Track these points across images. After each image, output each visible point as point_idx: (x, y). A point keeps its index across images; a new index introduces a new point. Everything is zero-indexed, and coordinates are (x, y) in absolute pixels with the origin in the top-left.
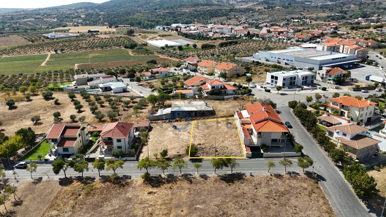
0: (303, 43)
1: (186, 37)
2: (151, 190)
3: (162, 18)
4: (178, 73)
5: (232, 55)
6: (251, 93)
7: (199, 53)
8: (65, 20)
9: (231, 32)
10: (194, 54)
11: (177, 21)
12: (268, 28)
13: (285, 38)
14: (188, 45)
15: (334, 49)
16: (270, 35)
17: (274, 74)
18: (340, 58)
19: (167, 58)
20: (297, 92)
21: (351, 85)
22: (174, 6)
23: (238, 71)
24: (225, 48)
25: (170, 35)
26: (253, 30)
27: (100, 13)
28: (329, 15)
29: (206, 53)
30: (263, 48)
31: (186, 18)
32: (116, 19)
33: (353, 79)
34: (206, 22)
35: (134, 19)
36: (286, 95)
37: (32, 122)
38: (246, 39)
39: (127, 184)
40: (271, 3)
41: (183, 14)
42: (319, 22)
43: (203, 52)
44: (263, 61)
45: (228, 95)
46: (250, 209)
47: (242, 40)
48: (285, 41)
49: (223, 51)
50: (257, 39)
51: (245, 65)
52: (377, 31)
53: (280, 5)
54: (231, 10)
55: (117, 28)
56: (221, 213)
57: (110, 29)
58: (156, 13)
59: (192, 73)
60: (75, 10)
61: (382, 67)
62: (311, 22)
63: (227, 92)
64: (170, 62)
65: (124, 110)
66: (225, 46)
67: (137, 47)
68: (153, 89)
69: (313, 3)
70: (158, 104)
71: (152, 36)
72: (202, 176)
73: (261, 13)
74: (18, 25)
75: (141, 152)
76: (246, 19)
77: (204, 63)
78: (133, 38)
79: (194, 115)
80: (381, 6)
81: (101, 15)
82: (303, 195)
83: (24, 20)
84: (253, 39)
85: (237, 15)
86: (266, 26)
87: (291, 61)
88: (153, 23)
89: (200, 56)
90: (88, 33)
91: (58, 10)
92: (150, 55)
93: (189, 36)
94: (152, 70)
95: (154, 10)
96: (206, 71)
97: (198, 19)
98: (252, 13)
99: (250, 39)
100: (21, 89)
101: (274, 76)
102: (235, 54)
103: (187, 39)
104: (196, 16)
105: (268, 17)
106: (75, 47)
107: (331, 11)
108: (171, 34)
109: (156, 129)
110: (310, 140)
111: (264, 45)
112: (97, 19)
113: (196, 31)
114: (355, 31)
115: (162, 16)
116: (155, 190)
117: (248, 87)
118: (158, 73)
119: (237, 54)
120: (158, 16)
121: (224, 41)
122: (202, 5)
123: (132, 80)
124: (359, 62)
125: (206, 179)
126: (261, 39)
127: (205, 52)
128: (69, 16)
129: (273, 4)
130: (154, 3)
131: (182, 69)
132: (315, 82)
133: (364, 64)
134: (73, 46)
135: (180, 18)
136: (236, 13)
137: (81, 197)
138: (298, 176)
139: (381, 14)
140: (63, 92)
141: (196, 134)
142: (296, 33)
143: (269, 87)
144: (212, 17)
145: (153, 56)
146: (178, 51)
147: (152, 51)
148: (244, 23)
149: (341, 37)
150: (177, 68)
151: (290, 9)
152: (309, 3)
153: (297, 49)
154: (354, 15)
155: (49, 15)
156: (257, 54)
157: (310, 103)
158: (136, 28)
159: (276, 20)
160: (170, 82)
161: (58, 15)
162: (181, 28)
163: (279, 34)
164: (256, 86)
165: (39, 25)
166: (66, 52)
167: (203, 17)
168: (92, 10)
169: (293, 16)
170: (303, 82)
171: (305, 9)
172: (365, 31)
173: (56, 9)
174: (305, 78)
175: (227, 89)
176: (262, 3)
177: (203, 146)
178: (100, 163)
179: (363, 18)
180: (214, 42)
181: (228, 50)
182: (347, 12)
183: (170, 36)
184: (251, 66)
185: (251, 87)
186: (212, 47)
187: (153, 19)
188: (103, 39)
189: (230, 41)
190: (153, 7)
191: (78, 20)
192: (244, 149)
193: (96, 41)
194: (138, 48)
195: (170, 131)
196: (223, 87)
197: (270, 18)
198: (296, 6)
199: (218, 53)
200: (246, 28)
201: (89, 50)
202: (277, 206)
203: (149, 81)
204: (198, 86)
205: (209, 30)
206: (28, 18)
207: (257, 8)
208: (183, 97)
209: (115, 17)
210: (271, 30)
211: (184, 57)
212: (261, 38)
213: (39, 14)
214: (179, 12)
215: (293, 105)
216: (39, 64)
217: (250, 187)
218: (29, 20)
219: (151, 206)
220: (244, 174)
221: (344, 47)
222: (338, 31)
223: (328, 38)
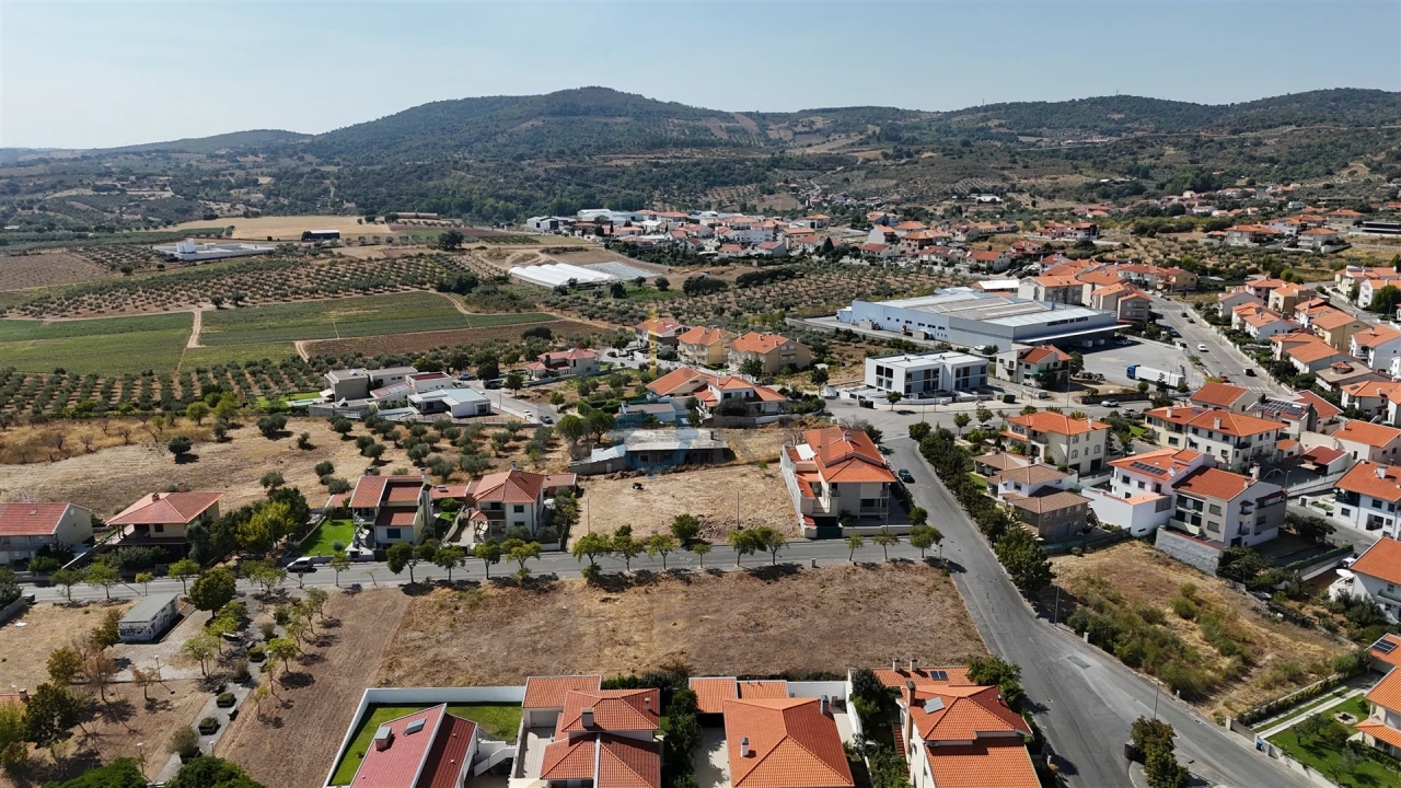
0: (991, 275)
1: (632, 255)
2: (605, 596)
3: (541, 189)
4: (622, 365)
5: (777, 311)
6: (823, 411)
7: (676, 305)
8: (202, 194)
9: (775, 239)
10: (661, 307)
11: (592, 197)
12: (889, 230)
13: (939, 260)
14: (641, 281)
15: (1068, 296)
16: (892, 250)
17: (885, 362)
18: (1072, 321)
19: (579, 321)
20: (940, 408)
21: (1082, 389)
22: (580, 150)
23: (792, 357)
24: (757, 290)
25: (581, 249)
26: (843, 234)
27: (323, 169)
28: (1093, 180)
29: (699, 304)
30: (870, 292)
31: (624, 188)
32: (383, 190)
33: (1090, 376)
34: (691, 201)
35: (447, 190)
36: (911, 415)
37: (262, 488)
38: (820, 263)
39: (553, 588)
40: (908, 139)
41: (614, 177)
42: (1058, 203)
43: (691, 301)
44: (864, 329)
45: (764, 414)
46: (808, 618)
47: (808, 264)
48: (937, 268)
49: (751, 299)
50: (856, 262)
51: (814, 340)
52: (1209, 240)
53: (935, 146)
54: (775, 163)
55: (394, 224)
56: (753, 623)
57: (371, 225)
58: (522, 170)
59: (665, 364)
60: (232, 157)
61: (1184, 346)
62: (1034, 204)
63: (762, 409)
64: (594, 334)
65: (499, 456)
66: (755, 286)
67: (479, 290)
68: (560, 406)
69: (1045, 139)
70: (583, 441)
71: (521, 250)
72: (710, 572)
73: (873, 172)
74: (37, 212)
75: (567, 536)
76: (825, 193)
77: (695, 334)
78: (460, 258)
79: (682, 458)
80: (1260, 152)
81: (328, 178)
82: (914, 593)
83: (58, 195)
84: (841, 261)
85: (794, 180)
86: (885, 222)
87: (940, 328)
88: (511, 206)
89: (680, 314)
90: (303, 240)
91: (169, 158)
92: (525, 312)
93: (642, 253)
94: (548, 357)
95: (515, 159)
96: (703, 358)
97: (666, 192)
98: (844, 171)
99: (833, 262)
100: (193, 409)
101: (882, 368)
102: (787, 309)
103: (634, 260)
104: (658, 180)
105: (897, 185)
106: (276, 289)
107: (1100, 166)
108: (584, 246)
109: (593, 492)
110: (950, 505)
111: (874, 282)
112: (316, 190)
113: (662, 237)
114: (1145, 240)
115: (544, 180)
116: (614, 596)
117: (816, 396)
118: (564, 363)
119: (792, 309)
120: (527, 179)
121: (754, 268)
122: (678, 144)
123: (492, 385)
124: (1126, 331)
125: (721, 576)
126: (865, 263)
127: (696, 302)
128: (214, 178)
129: (913, 141)
130: (511, 135)
131: (631, 353)
132: (990, 382)
133: (1139, 336)
134: (271, 287)
135: (605, 187)
136: (790, 172)
137: (461, 611)
138: (910, 565)
139: (1259, 177)
140: (306, 418)
141: (692, 499)
142: (975, 244)
143: (869, 396)
144: (712, 185)
145: (533, 316)
146: (612, 302)
147: (527, 299)
148: (819, 207)
149: (1101, 260)
150: (616, 351)
151: (968, 160)
152: (1033, 139)
153: (965, 293)
154: (1170, 181)
155: (145, 177)
156: (849, 309)
157: (965, 430)
158: (458, 221)
159: (921, 197)
160: (604, 388)
161: (175, 176)
162: (611, 223)
163: (921, 248)
164: (838, 394)
165: (112, 212)
166: (250, 304)
167: (680, 187)
168: (291, 156)
169: (979, 183)
170: (957, 383)
171: (1015, 162)
172: (1175, 240)
173: (162, 151)
174: (964, 371)
175: (761, 400)
176: (879, 140)
177: (710, 519)
178: (491, 547)
179: (1197, 192)
180: (723, 273)
181: (765, 298)
182: (1152, 172)
183: (579, 253)
184: (831, 344)
185: (827, 398)
186: (718, 286)
187: (510, 192)
188: (361, 260)
189: (771, 267)
190: (507, 148)
191: (248, 193)
192: (802, 521)
193: (342, 269)
194: (482, 292)
195: (629, 494)
196: (751, 395)
197: (902, 189)
198: (986, 151)
199: (734, 307)
200: (822, 225)
201: (322, 298)
202: (862, 611)
203: (542, 388)
204: (685, 395)
205: (703, 233)
206: (70, 188)
207: (860, 157)
208: (649, 422)
209: (378, 185)
210: (897, 233)
211: (632, 317)
212: (866, 259)
213: (108, 174)
214: (598, 170)
215: (919, 432)
216: (181, 343)
217: (811, 585)
218: (74, 192)
219: (611, 619)
220: (799, 565)
221: (1093, 289)
222: (1099, 238)
223: (1060, 260)
